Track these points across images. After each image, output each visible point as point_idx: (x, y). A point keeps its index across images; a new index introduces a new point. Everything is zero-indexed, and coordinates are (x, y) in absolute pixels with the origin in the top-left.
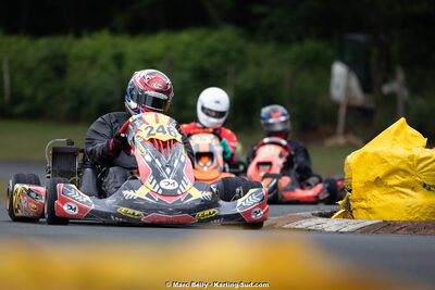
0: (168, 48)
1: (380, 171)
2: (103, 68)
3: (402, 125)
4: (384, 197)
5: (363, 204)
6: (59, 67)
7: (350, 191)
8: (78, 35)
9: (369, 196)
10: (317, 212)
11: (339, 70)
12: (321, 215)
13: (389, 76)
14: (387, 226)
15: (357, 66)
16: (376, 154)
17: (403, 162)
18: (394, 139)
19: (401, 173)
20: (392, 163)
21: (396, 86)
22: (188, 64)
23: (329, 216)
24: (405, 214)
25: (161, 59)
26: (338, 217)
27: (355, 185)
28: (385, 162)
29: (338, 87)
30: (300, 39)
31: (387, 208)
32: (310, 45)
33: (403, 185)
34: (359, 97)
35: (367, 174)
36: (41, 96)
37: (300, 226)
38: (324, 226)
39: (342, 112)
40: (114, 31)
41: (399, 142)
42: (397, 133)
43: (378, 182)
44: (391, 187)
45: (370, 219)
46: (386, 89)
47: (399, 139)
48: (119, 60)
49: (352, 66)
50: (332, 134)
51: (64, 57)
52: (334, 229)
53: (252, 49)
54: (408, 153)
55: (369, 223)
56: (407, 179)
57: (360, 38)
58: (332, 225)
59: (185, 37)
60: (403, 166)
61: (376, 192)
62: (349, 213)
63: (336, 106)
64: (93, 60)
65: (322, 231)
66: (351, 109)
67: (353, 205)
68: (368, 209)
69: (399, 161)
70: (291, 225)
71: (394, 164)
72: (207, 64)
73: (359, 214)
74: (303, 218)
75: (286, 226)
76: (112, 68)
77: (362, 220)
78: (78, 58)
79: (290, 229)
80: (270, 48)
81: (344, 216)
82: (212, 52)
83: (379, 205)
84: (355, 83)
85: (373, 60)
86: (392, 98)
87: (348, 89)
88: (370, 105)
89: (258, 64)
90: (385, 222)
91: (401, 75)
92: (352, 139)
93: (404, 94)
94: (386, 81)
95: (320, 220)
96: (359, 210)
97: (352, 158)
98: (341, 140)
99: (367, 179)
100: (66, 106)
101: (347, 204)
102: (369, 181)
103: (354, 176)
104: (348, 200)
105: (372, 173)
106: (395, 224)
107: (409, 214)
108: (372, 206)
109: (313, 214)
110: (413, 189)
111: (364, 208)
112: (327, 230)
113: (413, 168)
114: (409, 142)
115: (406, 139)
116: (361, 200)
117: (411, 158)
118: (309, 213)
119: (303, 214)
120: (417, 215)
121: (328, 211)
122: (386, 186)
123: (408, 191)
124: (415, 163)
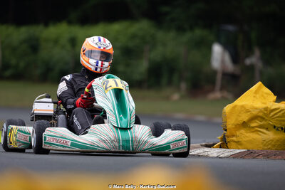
1: (245, 117)
2: (63, 47)
3: (260, 87)
4: (248, 135)
5: (234, 139)
6: (34, 46)
7: (226, 130)
8: (46, 25)
9: (238, 133)
10: (204, 144)
11: (217, 49)
12: (207, 146)
13: (250, 53)
14: (250, 154)
15: (229, 46)
16: (242, 106)
17: (261, 111)
18: (254, 97)
19: (259, 119)
21: (254, 60)
24: (262, 146)
27: (229, 126)
28: (248, 111)
30: (191, 28)
31: (250, 142)
32: (199, 32)
33: (261, 127)
34: (230, 66)
35: (237, 120)
36: (22, 64)
37: (193, 153)
38: (209, 153)
39: (219, 77)
40: (70, 23)
41: (258, 98)
42: (256, 92)
43: (245, 125)
44: (253, 127)
45: (239, 149)
46: (248, 62)
47: (258, 96)
48: (73, 42)
49: (226, 46)
50: (212, 90)
51: (37, 40)
52: (216, 156)
53: (160, 35)
54: (264, 106)
55: (238, 151)
56: (263, 123)
57: (231, 28)
58: (214, 152)
60: (261, 114)
61: (243, 131)
62: (225, 144)
63: (215, 72)
64: (56, 41)
65: (207, 157)
66: (225, 74)
67: (228, 139)
68: (238, 143)
69: (257, 111)
71: (255, 113)
72: (131, 44)
73: (232, 145)
74: (195, 148)
76: (69, 47)
77: (234, 149)
80: (172, 34)
82: (134, 36)
83: (244, 139)
84: (227, 58)
86: (252, 67)
87: (223, 62)
88: (238, 72)
89: (164, 45)
90: (249, 150)
91: (257, 52)
92: (226, 94)
94: (248, 56)
95: (206, 149)
96: (232, 143)
97: (228, 108)
98: (218, 95)
99: (237, 122)
100: (38, 72)
101: (224, 139)
102: (238, 124)
103: (228, 120)
104: (224, 136)
105: (240, 119)
106: (255, 153)
107: (265, 145)
108: (240, 140)
109: (202, 146)
110: (267, 129)
111: (235, 142)
112: (211, 156)
113: (267, 115)
114: (265, 98)
115: (263, 96)
116: (233, 136)
117: (266, 109)
118: (199, 144)
119: (195, 145)
120: (270, 146)
121: (211, 143)
122: (249, 127)
123: (263, 130)
124: (268, 112)
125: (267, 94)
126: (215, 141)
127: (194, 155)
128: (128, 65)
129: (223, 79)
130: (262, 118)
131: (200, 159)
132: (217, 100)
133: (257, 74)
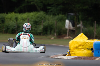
0: (28, 16)
1: (77, 45)
2: (13, 21)
3: (82, 34)
4: (78, 51)
5: (73, 53)
7: (70, 50)
8: (7, 13)
9: (74, 51)
10: (62, 54)
11: (67, 21)
13: (79, 23)
14: (78, 58)
15: (72, 20)
16: (76, 41)
17: (82, 43)
21: (80, 25)
22: (32, 20)
23: (65, 55)
24: (83, 55)
25: (26, 19)
28: (78, 43)
29: (67, 25)
31: (79, 54)
37: (58, 58)
39: (68, 31)
40: (15, 12)
41: (81, 38)
42: (81, 36)
43: (77, 48)
44: (80, 49)
45: (75, 56)
46: (78, 26)
48: (17, 19)
49: (70, 21)
51: (4, 18)
52: (66, 58)
54: (83, 41)
55: (74, 57)
56: (83, 47)
57: (72, 14)
58: (66, 57)
60: (82, 44)
61: (76, 50)
62: (70, 54)
63: (67, 29)
65: (63, 59)
66: (70, 30)
68: (74, 54)
69: (81, 43)
70: (57, 57)
71: (80, 44)
72: (37, 20)
75: (55, 58)
76: (15, 21)
78: (7, 19)
79: (56, 58)
81: (69, 55)
84: (71, 25)
85: (75, 19)
86: (79, 28)
87: (69, 26)
88: (74, 30)
89: (48, 20)
90: (78, 57)
91: (81, 23)
92: (70, 37)
93: (82, 27)
97: (71, 42)
100: (4, 29)
101: (69, 53)
102: (75, 48)
103: (71, 46)
104: (70, 52)
105: (75, 46)
106: (80, 57)
108: (75, 53)
109: (62, 55)
110: (85, 49)
111: (73, 54)
112: (65, 59)
113: (84, 44)
114: (84, 39)
116: (73, 52)
118: (60, 55)
119: (59, 55)
120: (85, 55)
121: (65, 54)
122: (78, 49)
123: (83, 50)
124: (85, 43)
125: (84, 37)
126: (66, 53)
127: (59, 58)
130: (83, 46)
131: (61, 60)
132: (67, 39)
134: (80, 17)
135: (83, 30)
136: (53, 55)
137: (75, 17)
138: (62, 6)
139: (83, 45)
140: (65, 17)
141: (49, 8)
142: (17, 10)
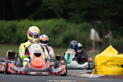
0: (45, 24)
1: (105, 61)
3: (111, 47)
4: (106, 68)
5: (100, 70)
6: (14, 29)
7: (96, 66)
8: (19, 20)
9: (102, 68)
11: (93, 31)
12: (88, 73)
14: (106, 77)
16: (104, 56)
17: (111, 58)
18: (109, 52)
19: (111, 61)
20: (108, 59)
21: (109, 36)
22: (50, 29)
24: (112, 73)
25: (42, 27)
26: (93, 74)
27: (98, 65)
28: (106, 58)
30: (82, 22)
31: (107, 71)
32: (85, 24)
33: (111, 65)
34: (98, 39)
35: (101, 62)
36: (9, 37)
37: (82, 76)
38: (89, 76)
39: (94, 43)
40: (29, 19)
41: (110, 52)
42: (110, 50)
43: (104, 64)
44: (108, 65)
45: (102, 74)
46: (106, 37)
49: (97, 30)
50: (91, 49)
51: (15, 26)
53: (68, 25)
54: (113, 56)
56: (112, 63)
57: (99, 22)
58: (91, 76)
59: (49, 21)
60: (111, 59)
61: (103, 67)
62: (96, 72)
63: (92, 41)
64: (23, 27)
65: (88, 78)
66: (96, 42)
67: (97, 70)
68: (101, 72)
71: (109, 59)
72: (56, 29)
73: (99, 73)
74: (83, 74)
77: (100, 74)
78: (19, 27)
79: (79, 77)
80: (74, 25)
81: (94, 73)
82: (57, 25)
83: (104, 70)
84: (97, 35)
85: (103, 28)
86: (108, 39)
87: (95, 37)
88: (102, 41)
89: (70, 29)
90: (106, 75)
91: (110, 33)
92: (96, 51)
93: (111, 38)
94: (106, 34)
95: (88, 74)
96: (99, 72)
97: (97, 57)
98: (93, 51)
100: (16, 41)
102: (102, 64)
103: (97, 62)
104: (96, 69)
105: (103, 61)
107: (113, 73)
109: (86, 73)
114: (113, 53)
115: (112, 51)
116: (100, 69)
117: (114, 57)
119: (83, 72)
120: (115, 73)
121: (90, 72)
122: (106, 65)
123: (113, 66)
124: (115, 59)
125: (114, 50)
128: (54, 38)
129: (95, 44)
131: (85, 79)
132: (92, 53)
133: (110, 42)
134: (109, 25)
135: (112, 42)
136: (75, 73)
137: (103, 26)
138: (86, 12)
139: (113, 60)
140: (90, 26)
141: (70, 14)
142: (31, 16)
